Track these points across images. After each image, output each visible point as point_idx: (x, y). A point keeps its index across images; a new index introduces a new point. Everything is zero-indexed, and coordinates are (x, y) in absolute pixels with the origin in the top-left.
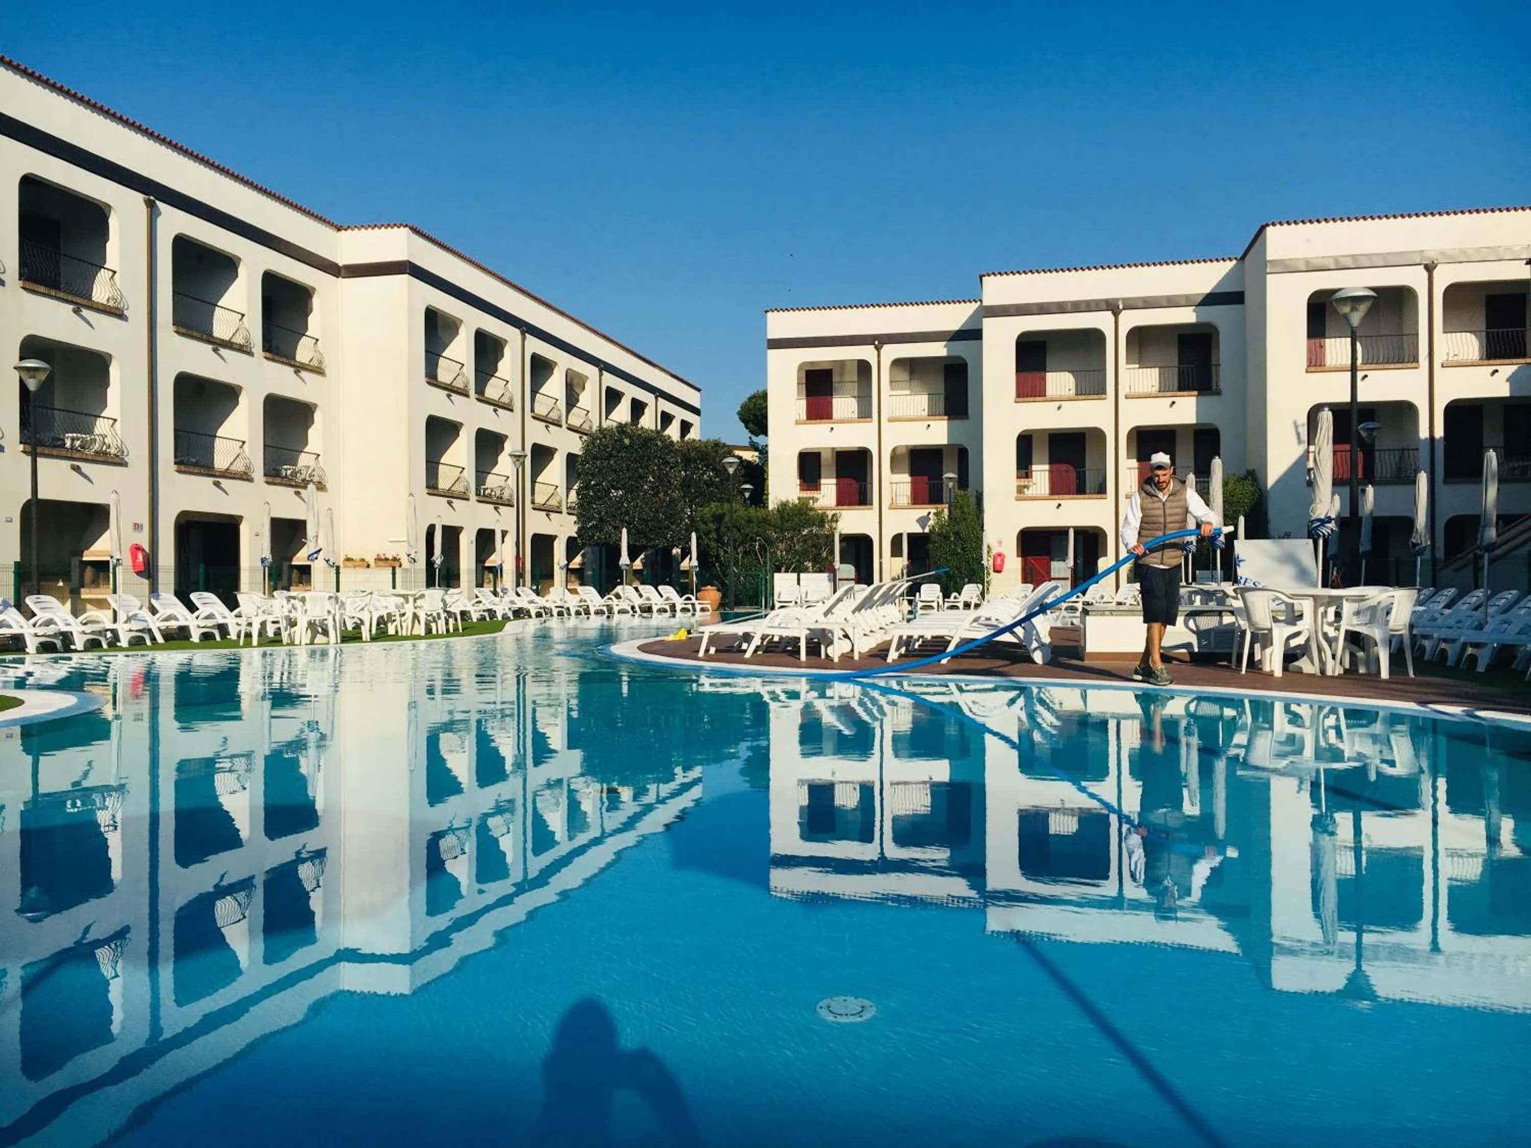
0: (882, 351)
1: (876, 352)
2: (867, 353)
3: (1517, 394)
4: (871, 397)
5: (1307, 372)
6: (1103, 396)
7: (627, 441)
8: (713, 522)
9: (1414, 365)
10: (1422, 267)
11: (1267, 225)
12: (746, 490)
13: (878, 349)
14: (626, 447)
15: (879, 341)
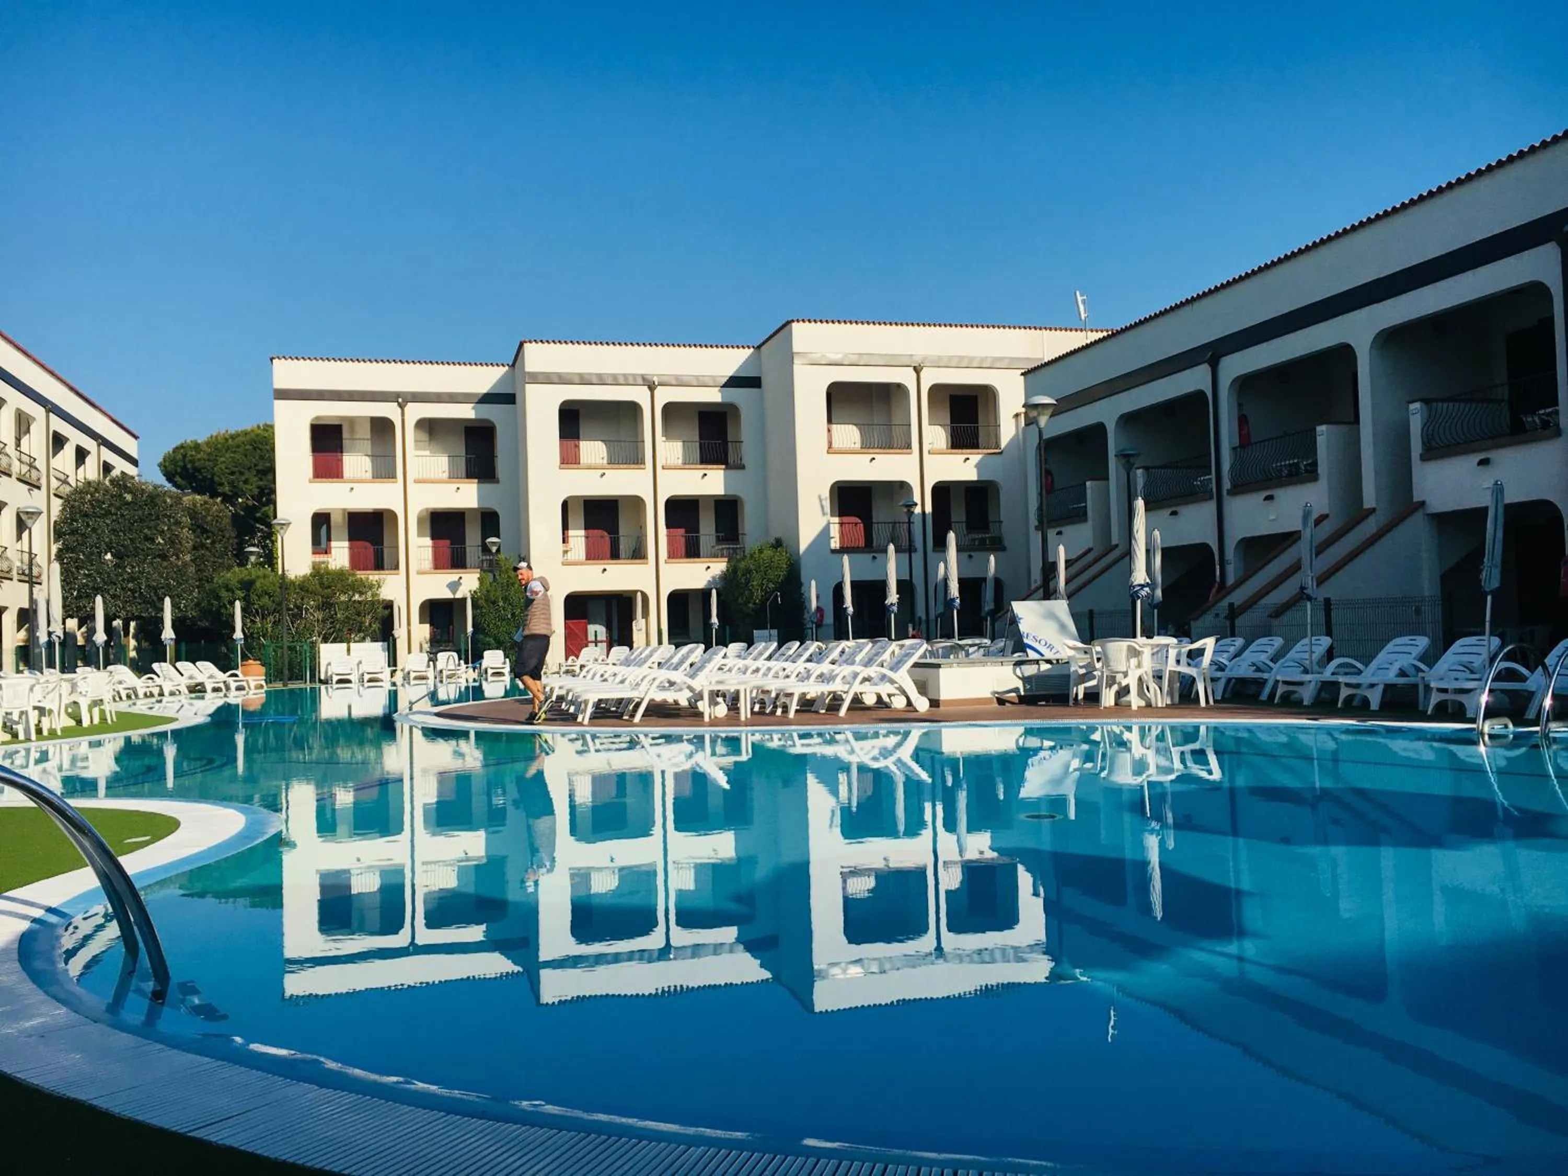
0: (406, 409)
1: (399, 410)
2: (388, 410)
3: (982, 479)
4: (395, 456)
5: (828, 453)
6: (642, 466)
7: (129, 497)
8: (241, 589)
9: (908, 451)
10: (912, 369)
11: (793, 321)
12: (252, 553)
13: (402, 407)
14: (128, 504)
15: (402, 399)
